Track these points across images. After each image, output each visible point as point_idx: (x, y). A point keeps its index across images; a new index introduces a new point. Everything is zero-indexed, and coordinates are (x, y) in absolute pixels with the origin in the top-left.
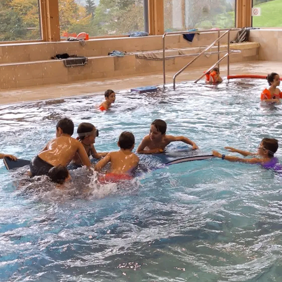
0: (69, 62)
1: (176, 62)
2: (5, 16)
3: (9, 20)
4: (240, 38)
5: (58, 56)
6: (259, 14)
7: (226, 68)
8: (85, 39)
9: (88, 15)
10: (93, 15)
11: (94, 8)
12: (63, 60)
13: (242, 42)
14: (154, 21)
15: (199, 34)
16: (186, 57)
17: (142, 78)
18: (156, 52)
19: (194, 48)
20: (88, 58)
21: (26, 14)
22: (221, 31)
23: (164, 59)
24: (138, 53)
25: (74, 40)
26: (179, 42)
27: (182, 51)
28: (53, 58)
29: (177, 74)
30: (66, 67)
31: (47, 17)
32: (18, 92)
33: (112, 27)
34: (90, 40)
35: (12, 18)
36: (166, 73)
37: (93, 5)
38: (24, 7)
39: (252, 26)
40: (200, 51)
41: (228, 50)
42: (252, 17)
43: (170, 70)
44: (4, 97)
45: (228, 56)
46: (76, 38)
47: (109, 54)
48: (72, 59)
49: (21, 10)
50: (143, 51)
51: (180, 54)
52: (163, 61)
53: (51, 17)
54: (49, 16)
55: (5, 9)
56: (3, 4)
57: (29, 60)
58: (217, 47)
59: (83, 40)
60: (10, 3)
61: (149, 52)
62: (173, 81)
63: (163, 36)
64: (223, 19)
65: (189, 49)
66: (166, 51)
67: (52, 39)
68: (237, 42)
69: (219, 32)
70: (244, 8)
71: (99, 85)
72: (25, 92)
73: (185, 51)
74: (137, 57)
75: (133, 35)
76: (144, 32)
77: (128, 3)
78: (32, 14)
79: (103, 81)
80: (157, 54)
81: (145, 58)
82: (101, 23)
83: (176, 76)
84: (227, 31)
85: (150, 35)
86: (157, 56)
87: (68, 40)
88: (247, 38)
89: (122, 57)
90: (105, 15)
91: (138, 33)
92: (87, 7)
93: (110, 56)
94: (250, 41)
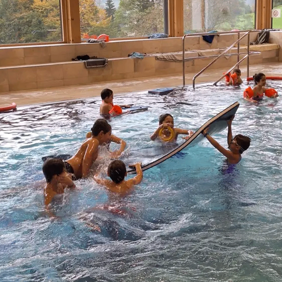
0: (89, 64)
1: (195, 64)
2: (26, 19)
3: (31, 22)
4: (260, 40)
5: (79, 58)
6: (279, 16)
7: (246, 70)
8: (105, 41)
9: (108, 17)
10: (113, 18)
11: (114, 10)
12: (84, 61)
13: (262, 43)
14: (174, 23)
15: (218, 36)
16: (206, 59)
17: (161, 80)
18: (176, 53)
19: (214, 50)
20: (109, 60)
21: (47, 16)
22: (241, 33)
23: (183, 61)
24: (158, 55)
25: (94, 42)
26: (199, 43)
27: (201, 53)
28: (73, 60)
29: (197, 76)
30: (86, 68)
31: (68, 19)
32: (39, 93)
33: (131, 29)
34: (110, 42)
35: (33, 20)
36: (185, 75)
37: (114, 8)
38: (45, 10)
39: (272, 28)
40: (220, 52)
41: (248, 52)
42: (272, 18)
43: (190, 72)
44: (26, 98)
45: (248, 57)
46: (96, 40)
47: (129, 56)
48: (92, 60)
49: (42, 12)
50: (162, 53)
51: (199, 56)
52: (182, 63)
53: (72, 19)
54: (70, 18)
55: (27, 12)
56: (25, 7)
57: (50, 62)
58: (237, 48)
59: (103, 42)
60: (32, 6)
61: (169, 54)
62: (192, 82)
63: (183, 37)
64: (242, 21)
65: (208, 51)
66: (185, 52)
67: (73, 40)
68: (257, 43)
69: (239, 33)
70: (264, 10)
71: (119, 87)
72: (46, 93)
73: (205, 52)
74: (157, 58)
75: (153, 37)
76: (164, 34)
77: (147, 5)
78: (52, 16)
79: (123, 82)
80: (176, 55)
81: (164, 59)
82: (120, 25)
83: (195, 78)
84: (247, 33)
85: (170, 36)
86: (177, 57)
87: (89, 42)
88: (267, 39)
89: (142, 58)
90: (125, 17)
91: (158, 35)
92: (107, 10)
93: (130, 58)
94: (270, 43)
